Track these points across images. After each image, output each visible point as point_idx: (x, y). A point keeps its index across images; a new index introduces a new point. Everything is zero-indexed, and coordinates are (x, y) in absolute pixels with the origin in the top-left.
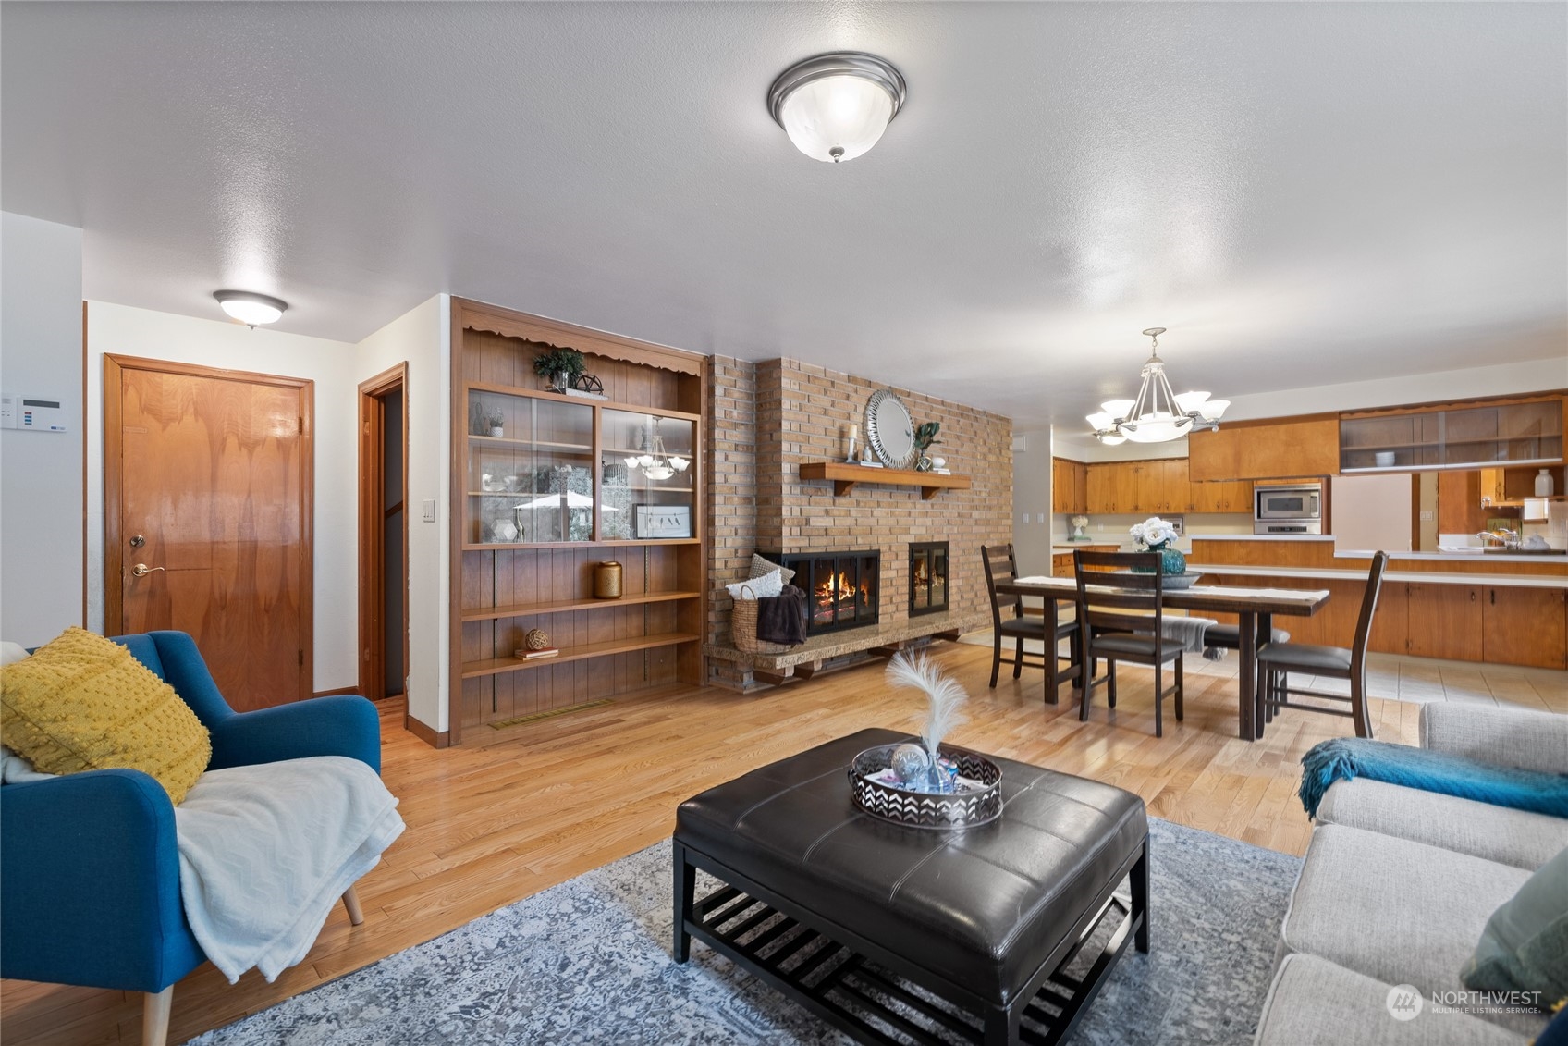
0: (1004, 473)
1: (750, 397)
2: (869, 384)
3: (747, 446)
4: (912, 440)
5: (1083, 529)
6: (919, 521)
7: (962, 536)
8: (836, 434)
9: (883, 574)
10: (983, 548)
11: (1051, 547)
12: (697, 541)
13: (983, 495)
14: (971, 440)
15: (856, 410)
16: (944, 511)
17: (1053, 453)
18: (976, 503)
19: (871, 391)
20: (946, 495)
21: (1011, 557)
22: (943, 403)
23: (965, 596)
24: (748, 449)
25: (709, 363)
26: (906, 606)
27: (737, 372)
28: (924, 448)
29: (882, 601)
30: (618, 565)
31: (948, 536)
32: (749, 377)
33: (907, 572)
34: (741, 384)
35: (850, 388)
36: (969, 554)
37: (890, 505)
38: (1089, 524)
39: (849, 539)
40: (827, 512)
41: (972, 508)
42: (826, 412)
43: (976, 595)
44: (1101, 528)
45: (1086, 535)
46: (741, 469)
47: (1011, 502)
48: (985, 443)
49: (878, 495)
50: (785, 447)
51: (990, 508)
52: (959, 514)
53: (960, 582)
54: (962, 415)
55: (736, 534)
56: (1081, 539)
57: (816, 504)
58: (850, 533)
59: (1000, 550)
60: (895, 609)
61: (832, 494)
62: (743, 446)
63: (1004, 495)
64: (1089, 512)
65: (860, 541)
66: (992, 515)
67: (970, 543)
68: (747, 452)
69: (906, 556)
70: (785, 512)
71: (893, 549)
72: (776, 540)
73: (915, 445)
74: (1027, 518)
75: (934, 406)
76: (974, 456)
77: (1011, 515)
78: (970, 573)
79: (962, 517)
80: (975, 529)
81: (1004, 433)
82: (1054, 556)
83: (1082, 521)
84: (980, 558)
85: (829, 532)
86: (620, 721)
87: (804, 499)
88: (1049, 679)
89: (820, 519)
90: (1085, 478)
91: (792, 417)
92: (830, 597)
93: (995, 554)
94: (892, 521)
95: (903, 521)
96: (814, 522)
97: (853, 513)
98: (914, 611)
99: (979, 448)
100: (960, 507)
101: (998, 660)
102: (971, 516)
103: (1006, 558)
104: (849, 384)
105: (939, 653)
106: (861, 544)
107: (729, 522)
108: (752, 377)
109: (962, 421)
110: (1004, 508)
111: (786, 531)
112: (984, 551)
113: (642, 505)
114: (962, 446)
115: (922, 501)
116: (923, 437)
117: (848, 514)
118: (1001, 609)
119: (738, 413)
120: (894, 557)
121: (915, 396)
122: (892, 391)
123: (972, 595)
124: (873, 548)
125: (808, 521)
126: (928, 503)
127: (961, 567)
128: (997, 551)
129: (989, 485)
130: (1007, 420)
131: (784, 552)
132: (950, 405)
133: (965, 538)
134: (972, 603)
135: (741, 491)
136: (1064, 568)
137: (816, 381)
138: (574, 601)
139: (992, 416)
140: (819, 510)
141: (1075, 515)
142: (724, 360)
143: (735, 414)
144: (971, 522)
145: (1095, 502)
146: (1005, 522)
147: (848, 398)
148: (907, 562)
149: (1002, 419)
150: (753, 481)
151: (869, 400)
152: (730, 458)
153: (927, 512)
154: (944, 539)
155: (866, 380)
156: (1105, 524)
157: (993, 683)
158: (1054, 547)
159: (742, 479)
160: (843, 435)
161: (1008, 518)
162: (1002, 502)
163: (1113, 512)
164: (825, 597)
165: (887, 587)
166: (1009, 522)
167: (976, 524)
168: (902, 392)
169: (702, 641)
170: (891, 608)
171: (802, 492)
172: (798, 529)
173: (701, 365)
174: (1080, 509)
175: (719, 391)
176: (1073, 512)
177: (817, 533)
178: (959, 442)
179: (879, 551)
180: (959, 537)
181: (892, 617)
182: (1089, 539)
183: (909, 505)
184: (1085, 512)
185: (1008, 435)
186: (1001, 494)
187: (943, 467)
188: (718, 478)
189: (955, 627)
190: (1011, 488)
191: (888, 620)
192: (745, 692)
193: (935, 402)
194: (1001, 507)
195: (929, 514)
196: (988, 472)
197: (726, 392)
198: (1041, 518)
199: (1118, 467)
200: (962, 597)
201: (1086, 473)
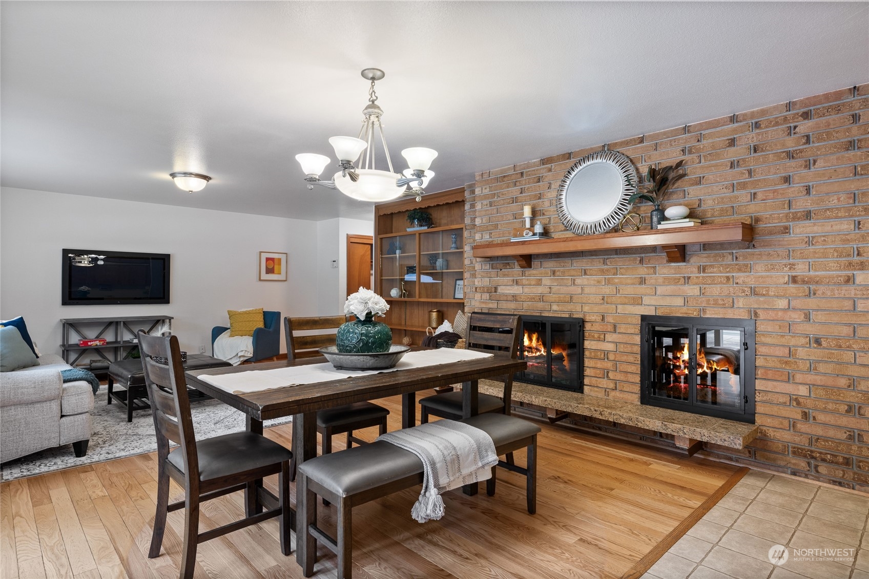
9: (590, 345)
15: (550, 187)
29: (588, 372)
35: (543, 170)
39: (540, 305)
40: (516, 282)
42: (515, 201)
49: (583, 263)
57: (505, 274)
58: (541, 301)
60: (611, 385)
61: (519, 267)
65: (555, 308)
69: (635, 329)
70: (478, 283)
71: (609, 319)
75: (703, 132)
85: (518, 298)
94: (609, 290)
95: (629, 290)
96: (501, 289)
97: (547, 282)
98: (649, 400)
104: (543, 166)
106: (557, 311)
111: (478, 296)
115: (668, 265)
117: (540, 283)
122: (605, 150)
124: (575, 316)
126: (678, 266)
137: (505, 179)
140: (507, 280)
147: (540, 180)
148: (638, 338)
153: (687, 278)
165: (597, 358)
168: (628, 143)
170: (606, 383)
171: (492, 267)
172: (488, 295)
179: (585, 319)
181: (607, 393)
183: (643, 270)
191: (601, 395)
195: (694, 281)
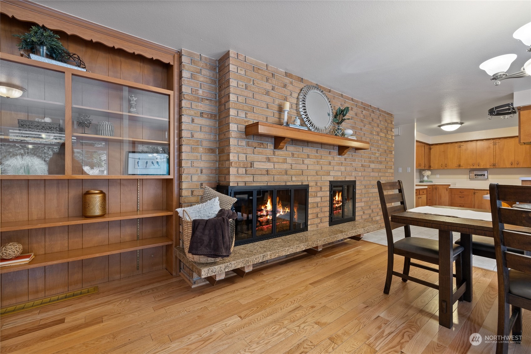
0: (389, 144)
1: (214, 82)
2: (301, 80)
3: (211, 115)
4: (331, 118)
5: (428, 177)
6: (336, 168)
7: (364, 178)
8: (276, 108)
9: (311, 200)
10: (379, 184)
11: (415, 185)
12: (171, 177)
13: (377, 155)
14: (370, 123)
15: (291, 95)
16: (353, 163)
17: (416, 138)
18: (373, 159)
19: (302, 85)
20: (354, 154)
21: (400, 191)
22: (352, 100)
23: (366, 212)
24: (212, 116)
25: (180, 55)
26: (328, 219)
27: (202, 64)
28: (339, 123)
29: (310, 217)
30: (101, 192)
31: (355, 178)
32: (213, 69)
33: (328, 199)
34: (206, 72)
35: (287, 80)
36: (368, 188)
37: (316, 157)
38: (432, 174)
39: (285, 177)
40: (269, 160)
41: (370, 162)
42: (267, 93)
43: (373, 211)
44: (438, 176)
45: (430, 180)
46: (207, 129)
47: (393, 161)
48: (378, 126)
49: (308, 150)
50: (232, 112)
51: (381, 163)
52: (362, 165)
53: (363, 204)
54: (364, 108)
55: (201, 172)
56: (427, 181)
57: (259, 153)
58: (286, 174)
59: (392, 185)
60: (319, 221)
61: (272, 147)
62: (208, 114)
63: (389, 156)
64: (432, 168)
65: (294, 179)
66: (382, 166)
67: (369, 182)
68: (211, 118)
69: (328, 189)
70: (232, 157)
71: (319, 184)
72: (227, 176)
73: (333, 121)
74: (400, 170)
75: (347, 100)
76: (371, 133)
77: (393, 167)
78: (369, 199)
79: (364, 167)
80: (372, 174)
81: (389, 122)
82: (416, 190)
83: (428, 173)
84: (376, 190)
85: (270, 172)
86: (62, 321)
87: (249, 150)
88: (444, 304)
89: (263, 164)
90: (430, 152)
91: (239, 92)
92: (267, 215)
93: (389, 188)
94: (318, 167)
95: (325, 168)
96: (256, 165)
97: (289, 160)
98: (332, 222)
99: (375, 128)
100: (363, 161)
101: (391, 273)
102: (369, 166)
103: (396, 191)
104: (287, 78)
105: (349, 249)
106: (295, 181)
107: (195, 164)
108: (215, 69)
109: (364, 112)
110: (389, 163)
111: (233, 171)
112: (380, 186)
113: (134, 152)
114: (364, 126)
115: (338, 156)
116: (338, 116)
117: (285, 161)
118: (394, 231)
119: (203, 92)
120: (319, 189)
121: (334, 93)
122: (317, 87)
123: (370, 211)
124: (304, 184)
125: (252, 165)
126: (342, 158)
127: (363, 195)
128: (390, 186)
129: (381, 149)
130: (391, 115)
131: (231, 184)
132: (357, 102)
133: (366, 179)
134: (370, 216)
135: (206, 144)
136: (421, 196)
137: (260, 72)
138: (69, 218)
139: (382, 111)
140: (260, 157)
141: (424, 170)
142: (190, 55)
143: (200, 92)
144: (370, 170)
145: (435, 163)
146: (389, 171)
147: (285, 86)
148: (328, 193)
149: (388, 114)
150: (216, 138)
151: (301, 90)
152: (196, 121)
153: (342, 163)
154: (353, 179)
155: (299, 77)
156: (440, 174)
157: (387, 290)
158: (416, 185)
159: (207, 136)
160: (281, 110)
161: (391, 169)
162: (388, 159)
163: (445, 168)
164: (264, 215)
165: (314, 208)
166: (392, 171)
167: (373, 171)
168: (325, 89)
169: (174, 245)
170: (317, 221)
171: (248, 145)
172: (244, 169)
173: (174, 57)
174: (427, 167)
175: (185, 74)
176: (423, 168)
177: (260, 172)
178: (362, 124)
179: (308, 185)
180: (362, 178)
181: (317, 226)
182: (432, 182)
183: (330, 158)
184: (429, 168)
185: (392, 123)
186: (387, 155)
187: (352, 135)
188: (184, 134)
189: (359, 233)
190: (393, 152)
191: (315, 228)
192: (193, 287)
193: (348, 98)
194: (387, 162)
195: (343, 164)
196: (380, 142)
197: (193, 76)
198: (409, 170)
199: (449, 145)
200: (364, 213)
201: (430, 149)
